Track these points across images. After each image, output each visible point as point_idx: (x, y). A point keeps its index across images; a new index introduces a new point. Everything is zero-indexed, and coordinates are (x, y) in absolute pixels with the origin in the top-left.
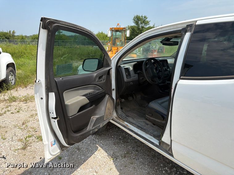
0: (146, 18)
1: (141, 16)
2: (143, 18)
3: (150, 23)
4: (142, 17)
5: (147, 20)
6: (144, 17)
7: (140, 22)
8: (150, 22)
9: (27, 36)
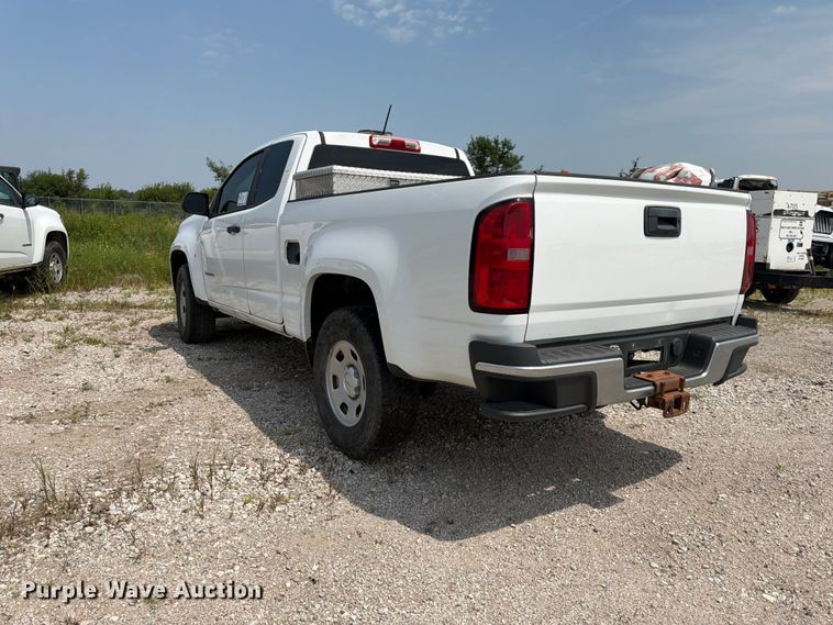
0: (511, 148)
1: (491, 138)
2: (500, 146)
3: (521, 163)
4: (496, 142)
5: (514, 152)
6: (504, 145)
7: (488, 159)
8: (521, 159)
9: (126, 192)
